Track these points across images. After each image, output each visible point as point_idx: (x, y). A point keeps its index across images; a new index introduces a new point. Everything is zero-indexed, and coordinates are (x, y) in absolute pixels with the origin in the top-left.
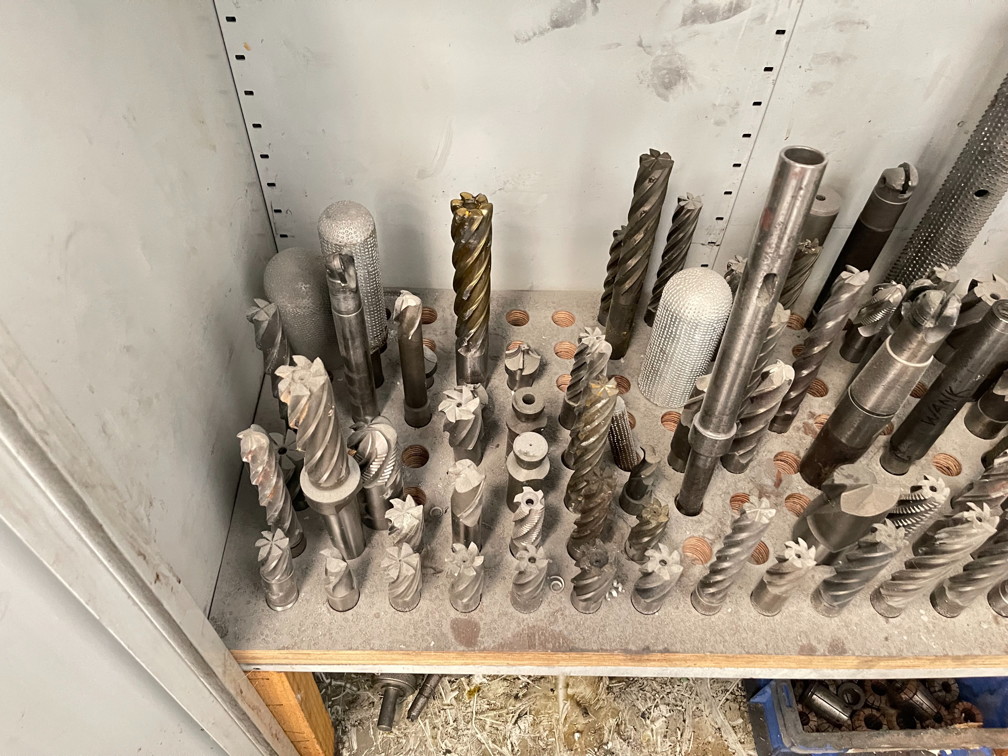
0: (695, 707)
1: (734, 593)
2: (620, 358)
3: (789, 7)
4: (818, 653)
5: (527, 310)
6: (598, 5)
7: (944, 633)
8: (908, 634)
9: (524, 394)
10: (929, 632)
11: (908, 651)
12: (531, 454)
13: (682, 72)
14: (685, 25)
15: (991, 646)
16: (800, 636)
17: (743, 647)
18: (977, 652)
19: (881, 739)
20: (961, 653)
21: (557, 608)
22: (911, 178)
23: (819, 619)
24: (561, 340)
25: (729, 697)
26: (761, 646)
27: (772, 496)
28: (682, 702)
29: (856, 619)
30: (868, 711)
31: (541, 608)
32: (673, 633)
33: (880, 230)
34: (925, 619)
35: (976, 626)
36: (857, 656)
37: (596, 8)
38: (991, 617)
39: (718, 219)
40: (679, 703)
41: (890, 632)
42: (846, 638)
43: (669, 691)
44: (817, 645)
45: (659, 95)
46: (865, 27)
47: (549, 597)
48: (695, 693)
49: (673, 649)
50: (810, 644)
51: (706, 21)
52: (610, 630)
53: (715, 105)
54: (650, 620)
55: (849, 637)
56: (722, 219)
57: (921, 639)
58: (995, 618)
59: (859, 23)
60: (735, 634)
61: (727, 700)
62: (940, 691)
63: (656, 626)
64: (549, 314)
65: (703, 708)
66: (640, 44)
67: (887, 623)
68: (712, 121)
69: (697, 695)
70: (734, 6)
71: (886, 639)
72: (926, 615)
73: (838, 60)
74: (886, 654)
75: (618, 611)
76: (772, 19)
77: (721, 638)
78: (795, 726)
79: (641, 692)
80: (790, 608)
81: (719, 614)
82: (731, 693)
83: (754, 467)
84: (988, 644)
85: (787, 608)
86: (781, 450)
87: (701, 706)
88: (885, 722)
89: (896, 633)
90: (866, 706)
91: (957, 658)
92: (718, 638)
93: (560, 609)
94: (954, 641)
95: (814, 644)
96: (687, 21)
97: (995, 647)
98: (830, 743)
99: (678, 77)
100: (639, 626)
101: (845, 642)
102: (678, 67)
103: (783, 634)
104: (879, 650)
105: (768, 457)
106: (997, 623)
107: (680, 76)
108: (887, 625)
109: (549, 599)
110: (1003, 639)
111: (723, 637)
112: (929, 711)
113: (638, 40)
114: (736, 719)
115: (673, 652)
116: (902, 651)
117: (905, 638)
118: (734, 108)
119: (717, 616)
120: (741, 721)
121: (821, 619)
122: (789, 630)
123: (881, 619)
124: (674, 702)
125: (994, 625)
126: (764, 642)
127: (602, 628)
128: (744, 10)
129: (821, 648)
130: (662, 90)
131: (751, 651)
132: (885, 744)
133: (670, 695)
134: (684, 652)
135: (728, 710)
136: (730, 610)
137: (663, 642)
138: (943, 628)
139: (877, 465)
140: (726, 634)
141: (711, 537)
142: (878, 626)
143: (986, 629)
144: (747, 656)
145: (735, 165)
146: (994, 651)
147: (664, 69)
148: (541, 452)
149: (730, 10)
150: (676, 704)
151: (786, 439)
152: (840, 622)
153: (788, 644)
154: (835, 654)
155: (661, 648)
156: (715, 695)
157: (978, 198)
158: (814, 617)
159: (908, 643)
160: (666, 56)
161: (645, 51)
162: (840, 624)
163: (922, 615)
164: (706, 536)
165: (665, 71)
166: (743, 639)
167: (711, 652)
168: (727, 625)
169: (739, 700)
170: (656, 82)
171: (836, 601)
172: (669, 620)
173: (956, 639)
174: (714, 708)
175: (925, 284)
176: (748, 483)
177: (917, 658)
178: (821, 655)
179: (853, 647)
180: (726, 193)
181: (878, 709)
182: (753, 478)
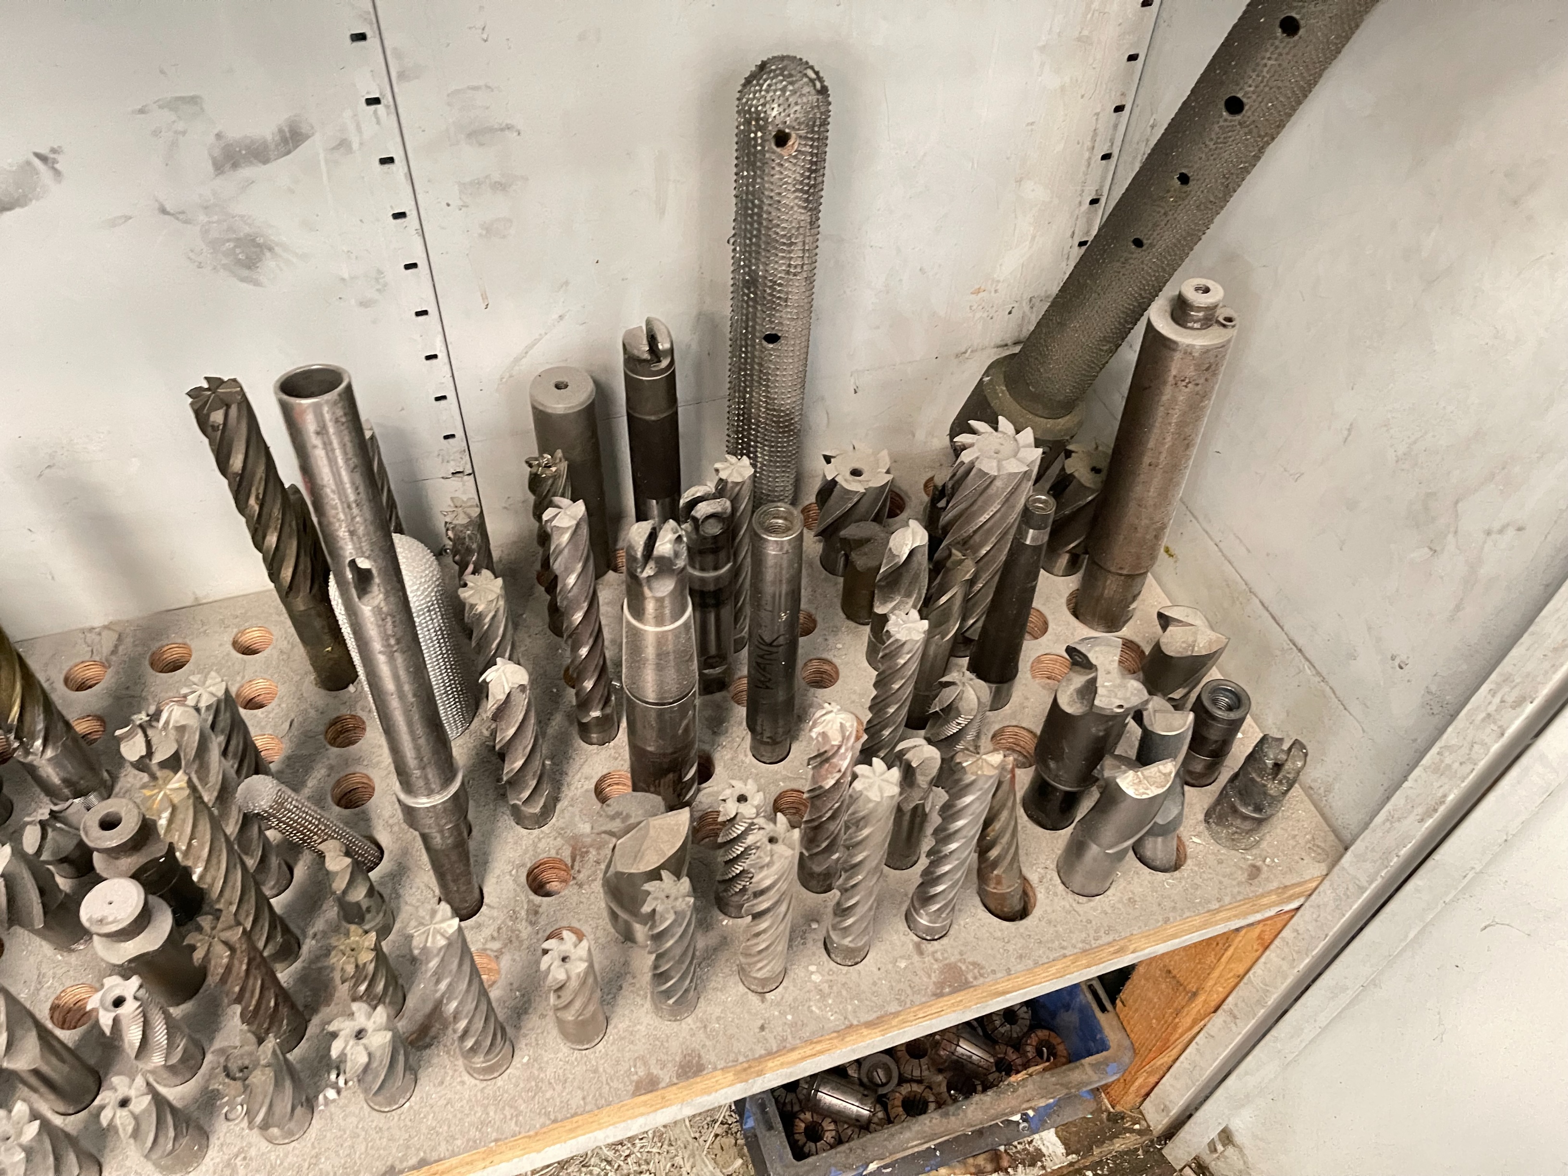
0: (669, 1165)
1: (533, 1029)
2: (347, 686)
3: (378, 122)
4: (662, 1085)
5: (188, 641)
6: (57, 166)
7: (844, 993)
8: (793, 1009)
9: (103, 813)
10: (823, 996)
11: (794, 1038)
12: (110, 919)
13: (260, 240)
14: (222, 173)
15: (914, 993)
16: (635, 1066)
17: (547, 1114)
18: (893, 1007)
19: (907, 1135)
20: (872, 1016)
21: (236, 1150)
22: (659, 338)
23: (664, 1027)
24: (247, 678)
25: (719, 1131)
26: (576, 1101)
27: (591, 850)
28: (648, 1164)
29: (718, 1011)
30: (905, 1089)
31: (207, 1159)
32: (434, 1129)
33: (653, 418)
34: (816, 978)
35: (890, 966)
36: (722, 1069)
37: (57, 173)
38: (911, 947)
39: (446, 437)
40: (644, 1167)
41: (767, 1015)
42: (704, 1046)
43: (627, 1153)
44: (660, 1072)
45: (243, 280)
46: (515, 134)
47: (222, 1135)
48: (666, 1142)
49: (435, 1156)
50: (649, 1074)
51: (255, 161)
52: (327, 1159)
53: (343, 280)
54: (396, 1118)
55: (708, 1043)
56: (453, 436)
57: (812, 1012)
58: (918, 946)
59: (502, 130)
60: (534, 1097)
61: (716, 1136)
62: (1002, 1025)
63: (406, 1126)
64: (228, 638)
65: (681, 1163)
66: (163, 211)
67: (763, 1002)
68: (353, 302)
69: (671, 1145)
70: (288, 135)
71: (762, 1028)
72: (818, 971)
73: (501, 187)
74: (763, 1052)
75: (341, 1121)
76: (361, 144)
77: (512, 1111)
78: (781, 1158)
79: (584, 1169)
80: (620, 1026)
81: (508, 1071)
82: (722, 1123)
83: (563, 811)
84: (909, 991)
85: (615, 1027)
86: (605, 772)
87: (678, 1160)
88: (932, 1099)
89: (776, 1013)
90: (902, 1080)
91: (869, 1025)
92: (508, 1112)
93: (241, 1151)
94: (860, 1001)
95: (655, 1072)
96: (223, 166)
97: (918, 992)
98: (835, 1165)
99: (258, 250)
100: (377, 1136)
101: (702, 1053)
102: (249, 235)
103: (608, 1071)
104: (751, 1049)
105: (585, 787)
106: (921, 953)
107: (259, 246)
108: (763, 1006)
109: (222, 1139)
110: (930, 977)
111: (516, 1108)
112: (983, 1063)
113: (157, 205)
114: (733, 1162)
115: (436, 1161)
116: (784, 1040)
117: (789, 1017)
118: (377, 280)
119: (505, 1075)
120: (739, 1162)
121: (667, 1027)
122: (618, 1062)
123: (754, 999)
124: (636, 1168)
125: (916, 958)
126: (580, 1094)
127: (314, 1161)
128: (307, 137)
129: (666, 1076)
130: (245, 273)
131: (560, 1117)
132: (913, 1140)
133: (629, 1160)
134: (453, 1155)
135: (719, 1152)
136: (526, 1059)
137: (418, 1150)
138: (844, 985)
139: (746, 756)
140: (520, 1101)
141: (496, 945)
142: (749, 1012)
143: (906, 967)
144: (555, 1125)
145: (429, 358)
146: (918, 999)
147: (229, 240)
148: (130, 910)
149: (285, 140)
150: (639, 1170)
151: (613, 751)
152: (695, 1023)
153: (615, 1084)
154: (688, 1078)
155: (413, 1161)
156: (697, 1135)
157: (771, 346)
158: (655, 1028)
159: (794, 1024)
160: (219, 222)
161: (177, 219)
162: (694, 1027)
163: (812, 973)
164: (488, 946)
165: (232, 245)
166: (548, 1100)
167: (496, 1140)
168: (522, 1085)
169: (734, 1130)
170: (225, 261)
171: (669, 998)
172: (428, 1109)
173: (863, 996)
174: (697, 1157)
175: (698, 494)
176: (555, 839)
177: (809, 1042)
178: (668, 1086)
179: (713, 1059)
180: (438, 399)
181: (920, 1082)
182: (562, 829)
